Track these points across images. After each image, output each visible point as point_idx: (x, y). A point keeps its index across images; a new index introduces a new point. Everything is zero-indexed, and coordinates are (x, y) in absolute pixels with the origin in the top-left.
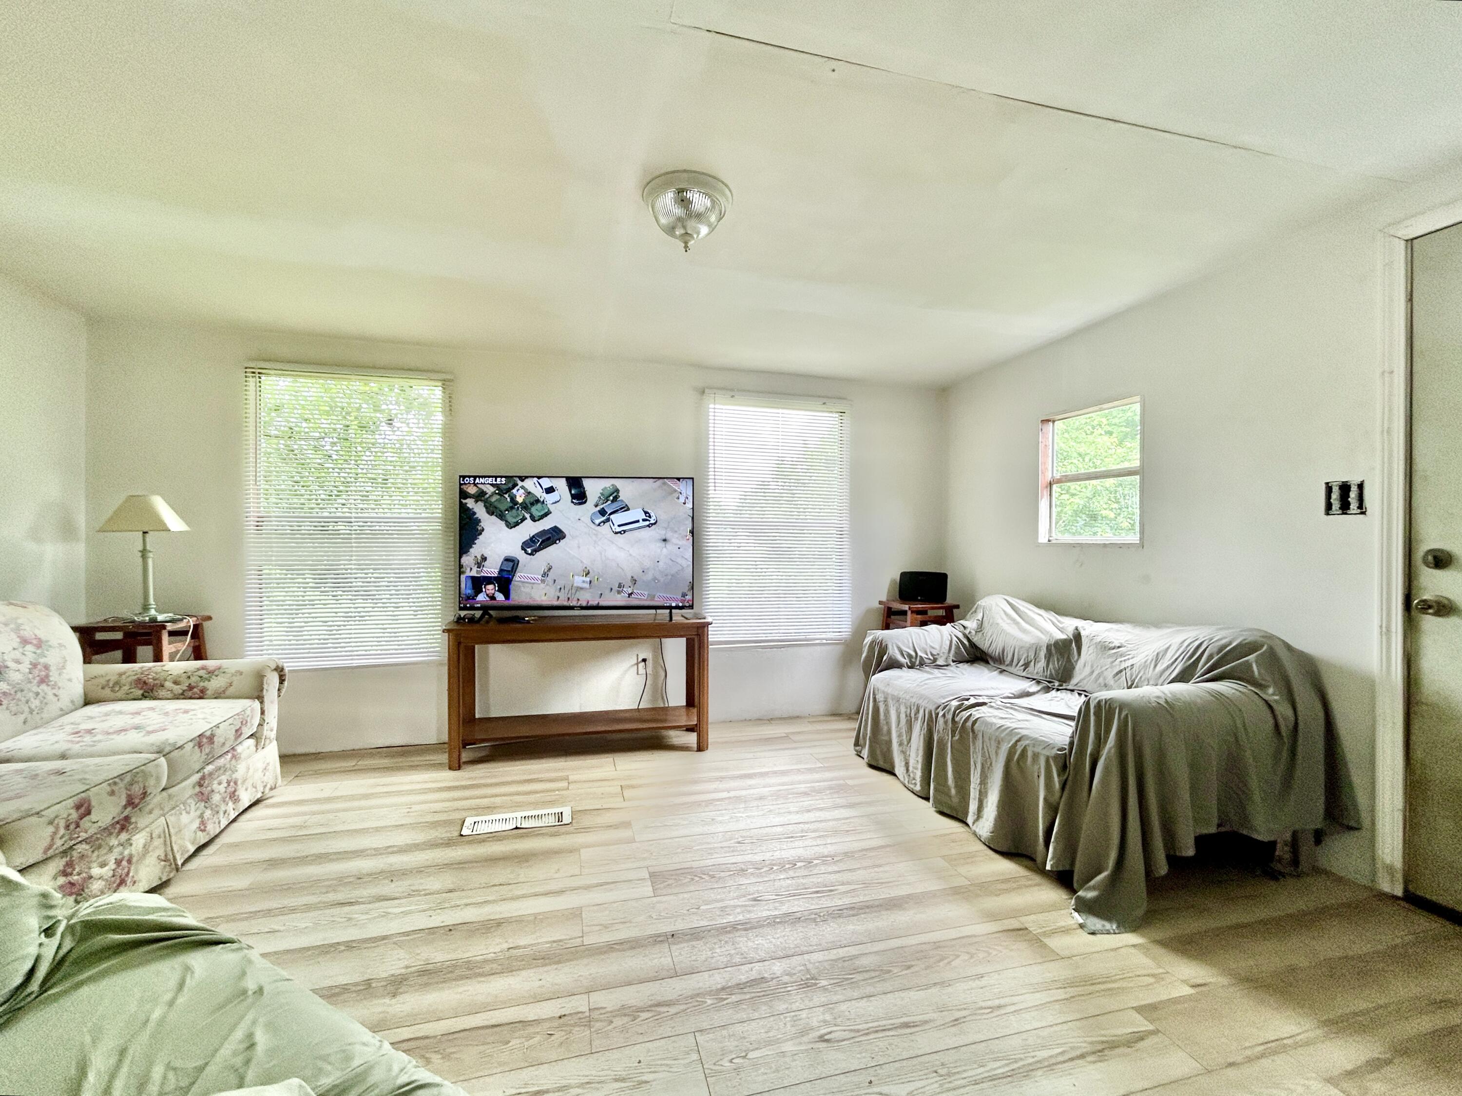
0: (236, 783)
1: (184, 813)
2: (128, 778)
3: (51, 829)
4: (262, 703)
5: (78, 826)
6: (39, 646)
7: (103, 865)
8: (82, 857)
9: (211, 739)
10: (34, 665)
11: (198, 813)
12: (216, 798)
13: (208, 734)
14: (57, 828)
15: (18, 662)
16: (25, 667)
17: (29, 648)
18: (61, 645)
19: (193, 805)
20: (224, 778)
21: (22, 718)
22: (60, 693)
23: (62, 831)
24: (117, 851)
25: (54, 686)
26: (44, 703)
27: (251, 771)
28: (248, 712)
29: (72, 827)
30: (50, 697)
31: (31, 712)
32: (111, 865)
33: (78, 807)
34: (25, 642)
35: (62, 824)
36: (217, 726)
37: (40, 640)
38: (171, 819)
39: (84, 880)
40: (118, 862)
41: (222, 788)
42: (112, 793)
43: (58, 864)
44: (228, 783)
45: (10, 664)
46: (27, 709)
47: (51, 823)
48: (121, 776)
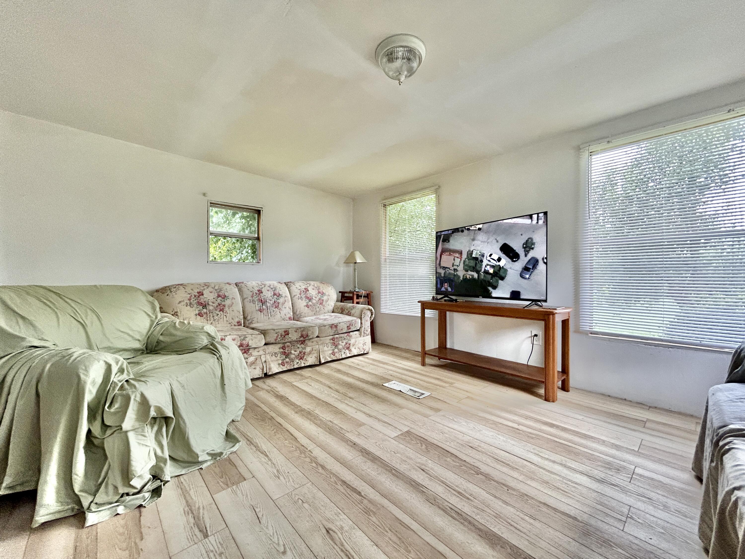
0: (349, 344)
1: (326, 347)
2: (302, 329)
3: (276, 335)
4: (361, 320)
5: (284, 337)
6: (322, 294)
7: (295, 351)
8: (288, 346)
9: (336, 326)
10: (320, 299)
11: (332, 349)
12: (340, 347)
13: (335, 324)
14: (278, 335)
15: (316, 298)
16: (317, 299)
17: (320, 294)
18: (328, 295)
19: (330, 345)
20: (345, 341)
21: (314, 312)
22: (325, 308)
23: (280, 337)
24: (300, 349)
25: (324, 306)
26: (320, 310)
27: (357, 343)
28: (353, 321)
29: (283, 336)
30: (322, 308)
31: (316, 311)
32: (298, 352)
33: (285, 332)
34: (319, 293)
35: (280, 335)
36: (340, 323)
37: (323, 293)
38: (321, 347)
39: (289, 353)
40: (300, 352)
41: (343, 344)
42: (296, 331)
43: (281, 345)
44: (346, 343)
45: (314, 298)
46: (315, 310)
47: (276, 333)
48: (300, 328)
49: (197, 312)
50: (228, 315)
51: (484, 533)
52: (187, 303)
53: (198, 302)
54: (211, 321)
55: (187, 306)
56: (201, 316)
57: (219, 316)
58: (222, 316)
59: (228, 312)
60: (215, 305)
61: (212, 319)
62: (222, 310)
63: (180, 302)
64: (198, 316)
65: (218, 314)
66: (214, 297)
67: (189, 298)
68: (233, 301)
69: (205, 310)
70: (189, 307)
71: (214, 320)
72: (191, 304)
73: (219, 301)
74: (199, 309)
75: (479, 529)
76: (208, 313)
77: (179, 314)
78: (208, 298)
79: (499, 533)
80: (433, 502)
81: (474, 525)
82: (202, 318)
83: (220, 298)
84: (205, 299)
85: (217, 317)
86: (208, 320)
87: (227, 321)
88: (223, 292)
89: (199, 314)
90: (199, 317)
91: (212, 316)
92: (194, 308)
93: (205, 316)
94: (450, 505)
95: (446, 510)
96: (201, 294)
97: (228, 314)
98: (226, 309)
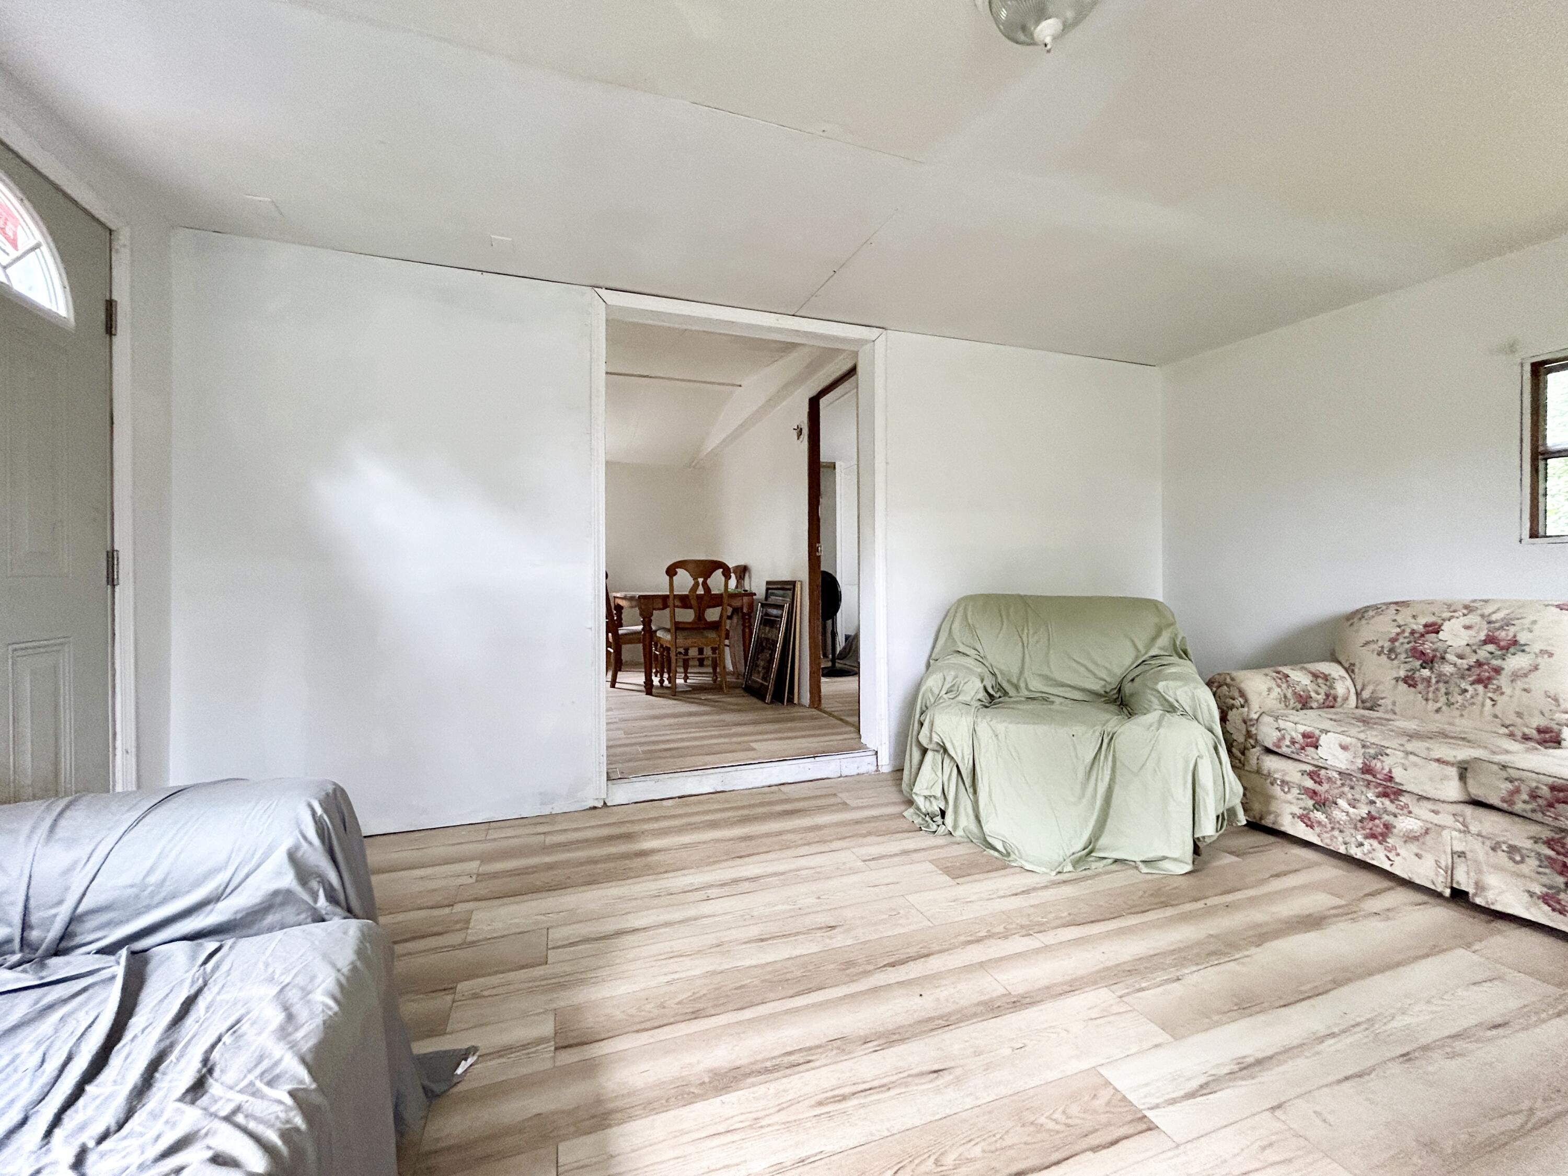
49: (1402, 674)
50: (1501, 700)
51: (739, 1077)
52: (1382, 647)
53: (1414, 649)
54: (1439, 705)
55: (1379, 654)
56: (1410, 686)
57: (1468, 695)
58: (1480, 698)
59: (1507, 690)
60: (1463, 664)
61: (1443, 699)
62: (1483, 681)
63: (1367, 643)
64: (1401, 683)
65: (1466, 691)
66: (1471, 642)
67: (1393, 635)
68: (1543, 661)
69: (1426, 673)
70: (1384, 658)
71: (1449, 704)
72: (1391, 650)
73: (1483, 654)
74: (1408, 666)
75: (750, 1074)
76: (1434, 681)
77: (1356, 670)
78: (1449, 643)
79: (726, 1098)
80: (835, 1044)
81: (760, 1073)
82: (1412, 689)
83: (1491, 647)
84: (1439, 644)
85: (1460, 698)
86: (1427, 700)
87: (1496, 716)
88: (1512, 630)
89: (1405, 680)
90: (1403, 687)
91: (1443, 690)
92: (1396, 662)
93: (1420, 687)
94: (817, 1064)
95: (809, 1052)
96: (1434, 629)
97: (1505, 698)
98: (1503, 681)
